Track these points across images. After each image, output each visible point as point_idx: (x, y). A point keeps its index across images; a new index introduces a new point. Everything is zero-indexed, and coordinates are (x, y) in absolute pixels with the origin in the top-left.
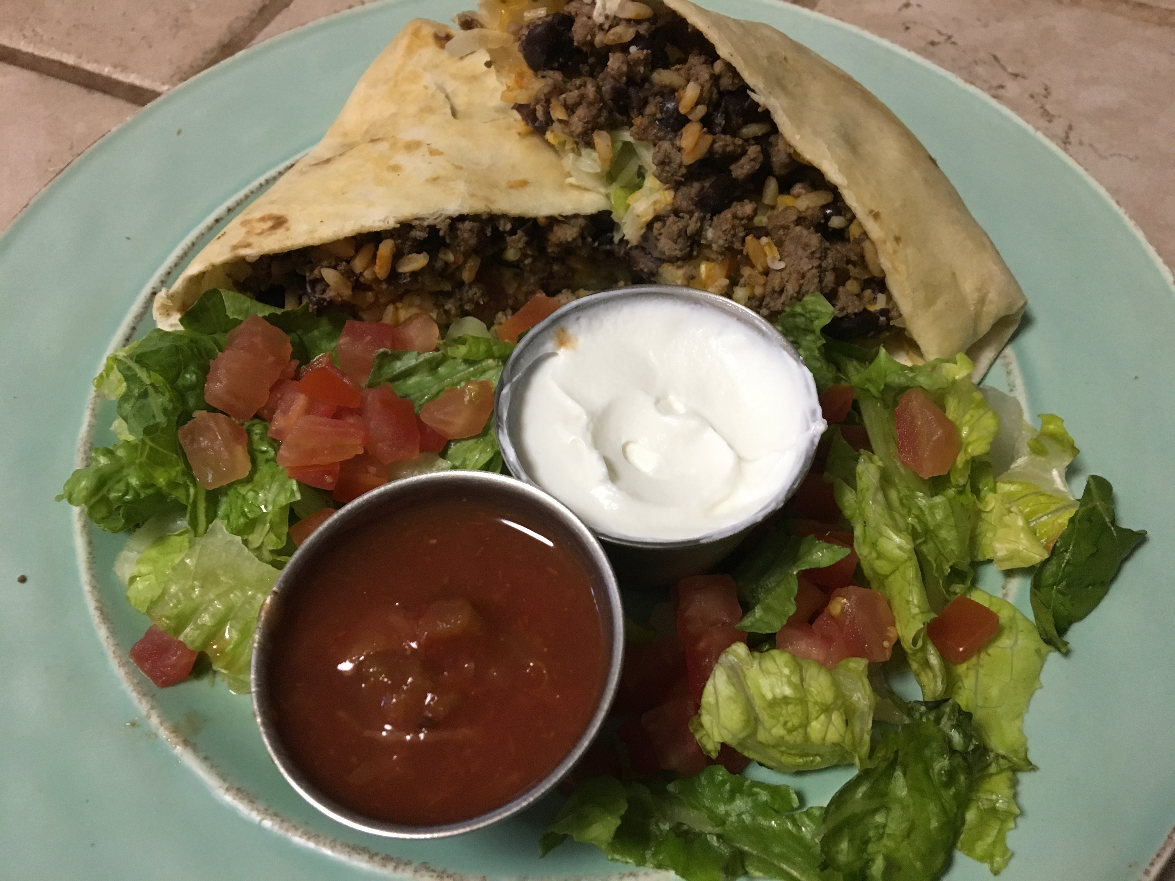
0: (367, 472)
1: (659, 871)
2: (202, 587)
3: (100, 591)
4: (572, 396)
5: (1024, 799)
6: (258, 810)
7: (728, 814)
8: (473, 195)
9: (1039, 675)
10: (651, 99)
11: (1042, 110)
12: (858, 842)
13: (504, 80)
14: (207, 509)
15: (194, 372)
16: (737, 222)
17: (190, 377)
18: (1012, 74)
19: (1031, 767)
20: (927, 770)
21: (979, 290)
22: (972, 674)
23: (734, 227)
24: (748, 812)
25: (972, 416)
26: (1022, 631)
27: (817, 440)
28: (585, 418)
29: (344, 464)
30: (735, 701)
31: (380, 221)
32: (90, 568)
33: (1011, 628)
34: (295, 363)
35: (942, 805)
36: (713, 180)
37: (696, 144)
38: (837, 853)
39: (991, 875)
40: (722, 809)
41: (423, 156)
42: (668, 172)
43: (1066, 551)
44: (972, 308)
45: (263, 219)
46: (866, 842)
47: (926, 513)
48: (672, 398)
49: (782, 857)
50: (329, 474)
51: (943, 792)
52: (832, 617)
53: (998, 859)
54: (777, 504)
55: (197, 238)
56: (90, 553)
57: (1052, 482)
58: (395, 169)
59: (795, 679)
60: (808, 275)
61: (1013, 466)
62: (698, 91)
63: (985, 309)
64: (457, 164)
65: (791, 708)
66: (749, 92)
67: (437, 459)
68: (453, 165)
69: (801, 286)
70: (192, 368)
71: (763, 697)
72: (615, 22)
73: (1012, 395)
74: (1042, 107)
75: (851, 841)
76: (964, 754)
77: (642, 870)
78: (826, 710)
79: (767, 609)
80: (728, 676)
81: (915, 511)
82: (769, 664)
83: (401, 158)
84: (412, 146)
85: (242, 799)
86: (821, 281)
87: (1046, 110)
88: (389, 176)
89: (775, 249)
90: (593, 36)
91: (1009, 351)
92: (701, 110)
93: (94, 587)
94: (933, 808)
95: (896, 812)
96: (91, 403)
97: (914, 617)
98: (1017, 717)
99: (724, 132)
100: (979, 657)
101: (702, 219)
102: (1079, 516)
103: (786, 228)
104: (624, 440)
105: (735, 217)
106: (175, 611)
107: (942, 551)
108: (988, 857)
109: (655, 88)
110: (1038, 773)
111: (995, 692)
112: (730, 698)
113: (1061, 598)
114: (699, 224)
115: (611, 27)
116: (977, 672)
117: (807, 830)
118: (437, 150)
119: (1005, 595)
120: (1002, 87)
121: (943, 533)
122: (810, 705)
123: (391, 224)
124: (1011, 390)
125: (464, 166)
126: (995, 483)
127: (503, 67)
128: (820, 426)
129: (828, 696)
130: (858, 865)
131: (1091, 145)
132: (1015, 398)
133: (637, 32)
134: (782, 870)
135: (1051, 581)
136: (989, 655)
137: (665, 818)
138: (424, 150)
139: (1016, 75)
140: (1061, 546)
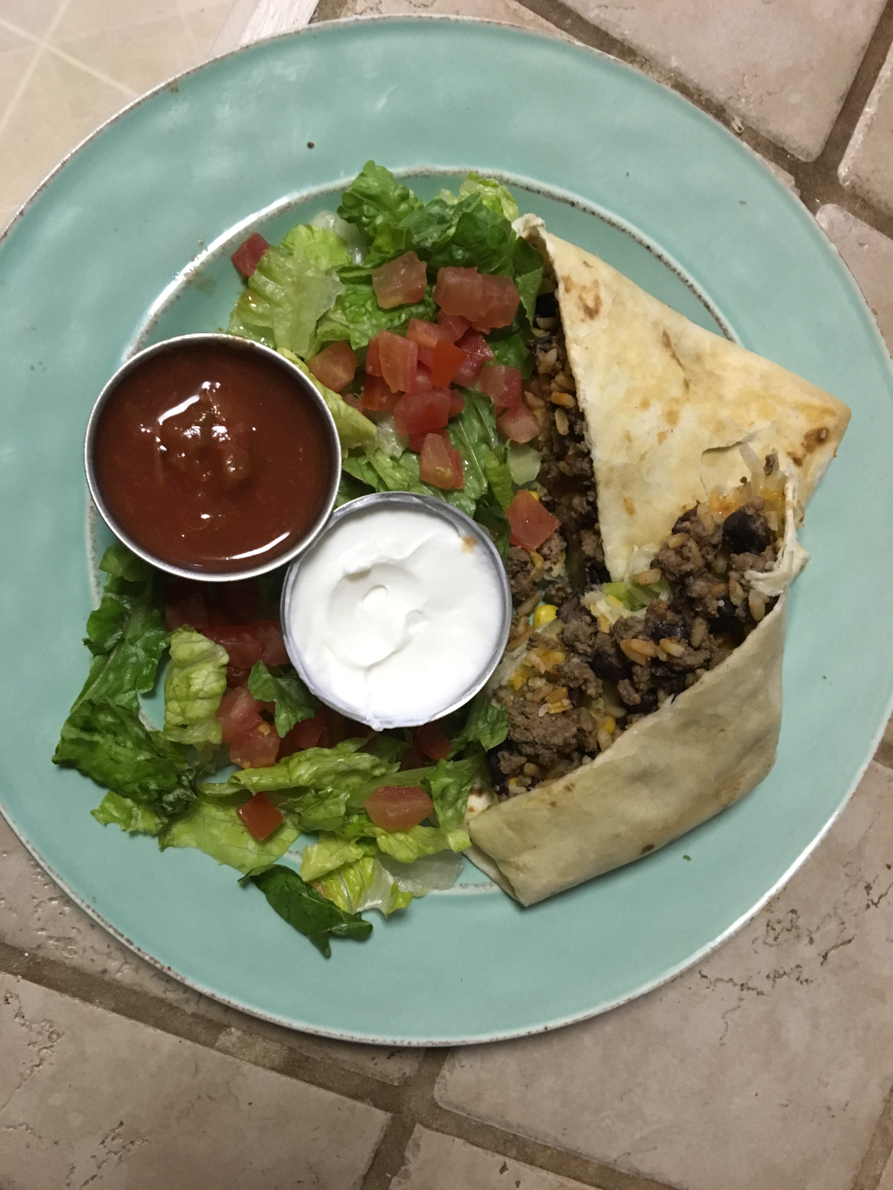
0: (382, 396)
1: (100, 601)
2: (293, 282)
3: (304, 203)
4: (420, 549)
5: (140, 839)
6: (141, 337)
7: (137, 647)
8: (611, 469)
9: (226, 864)
10: (680, 616)
11: (782, 973)
12: (114, 729)
13: (732, 493)
14: (361, 277)
15: (463, 257)
16: (581, 682)
17: (459, 254)
18: (826, 954)
19: (163, 848)
20: (149, 775)
21: (525, 866)
22: (227, 818)
23: (576, 679)
24: (138, 660)
25: (411, 843)
26: (259, 858)
27: (365, 722)
28: (398, 557)
29: (382, 378)
30: (190, 654)
31: (585, 395)
32: (322, 193)
33: (262, 851)
34: (487, 332)
35: (129, 783)
36: (616, 664)
37: (635, 651)
38: (106, 714)
39: (91, 810)
40: (139, 644)
41: (658, 427)
42: (620, 628)
43: (309, 894)
44: (512, 860)
45: (597, 299)
46: (115, 734)
47: (335, 799)
48: (423, 624)
49: (105, 680)
50: (373, 370)
51: (137, 784)
52: (258, 725)
53: (101, 815)
54: (313, 690)
55: (630, 233)
56: (334, 191)
57: (373, 899)
58: (645, 404)
59: (201, 694)
60: (528, 734)
61: (387, 872)
62: (676, 655)
63: (513, 870)
64: (648, 456)
65: (185, 690)
66: (672, 696)
67: (403, 446)
68: (646, 453)
69: (519, 727)
70: (467, 255)
71: (192, 673)
72: (746, 588)
73: (457, 884)
74: (785, 973)
75: (113, 724)
76: (160, 800)
77: (102, 590)
78: (183, 713)
79: (266, 682)
80: (207, 651)
81: (336, 791)
82: (212, 678)
83: (657, 408)
84: (672, 417)
85: (149, 325)
86: (527, 743)
87: (780, 976)
88: (637, 400)
89: (560, 710)
90: (736, 570)
91: (496, 889)
92: (663, 657)
93: (307, 199)
94: (128, 777)
95: (130, 754)
96: (466, 170)
97: (250, 779)
98: (198, 844)
99: (653, 676)
100: (241, 825)
101: (585, 654)
102: (335, 908)
103: (578, 721)
104: (387, 586)
105: (586, 681)
106: (274, 266)
107: (310, 808)
108: (103, 809)
109: (689, 620)
110: (159, 852)
111: (215, 831)
112: (193, 650)
113: (280, 887)
114: (581, 651)
115: (741, 584)
116: (230, 822)
117: (124, 699)
118: (665, 438)
119: (291, 852)
120: (811, 941)
121: (322, 810)
122: (186, 702)
123: (582, 405)
124: (461, 885)
125: (644, 462)
126: (372, 856)
127: (741, 492)
128: (377, 726)
129: (191, 714)
130: (99, 728)
131: (739, 1007)
132: (453, 886)
133: (736, 607)
134: (96, 678)
135: (289, 881)
136: (242, 833)
137: (134, 607)
138: (666, 427)
139: (825, 957)
140: (312, 892)
